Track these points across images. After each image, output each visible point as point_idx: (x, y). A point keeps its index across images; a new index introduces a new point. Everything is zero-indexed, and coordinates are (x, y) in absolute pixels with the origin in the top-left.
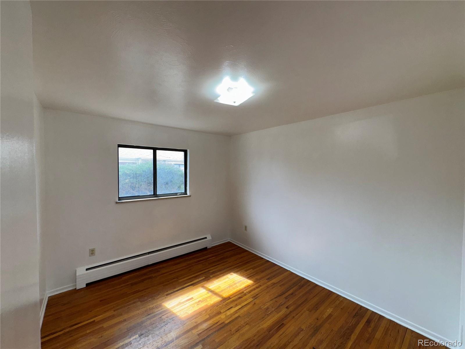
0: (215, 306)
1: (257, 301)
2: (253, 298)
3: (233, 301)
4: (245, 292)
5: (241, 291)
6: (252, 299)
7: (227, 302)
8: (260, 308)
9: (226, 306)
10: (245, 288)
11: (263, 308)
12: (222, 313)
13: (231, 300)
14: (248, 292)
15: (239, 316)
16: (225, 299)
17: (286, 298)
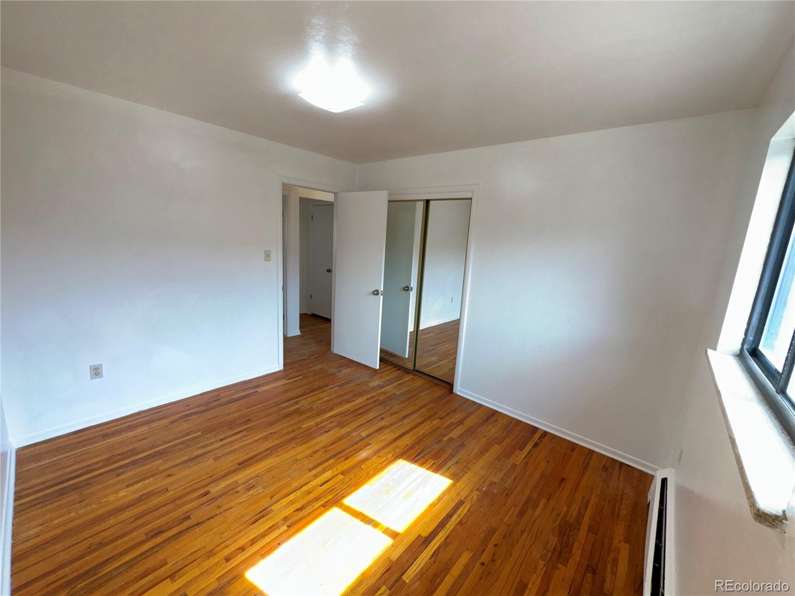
0: (355, 484)
1: (265, 503)
2: (271, 509)
3: (317, 499)
4: (285, 528)
5: (293, 529)
6: (272, 507)
7: (332, 496)
8: (264, 487)
9: (333, 487)
10: (279, 544)
11: (260, 487)
12: (339, 473)
13: (321, 503)
14: (276, 528)
15: (310, 470)
16: (336, 501)
17: (188, 517)
